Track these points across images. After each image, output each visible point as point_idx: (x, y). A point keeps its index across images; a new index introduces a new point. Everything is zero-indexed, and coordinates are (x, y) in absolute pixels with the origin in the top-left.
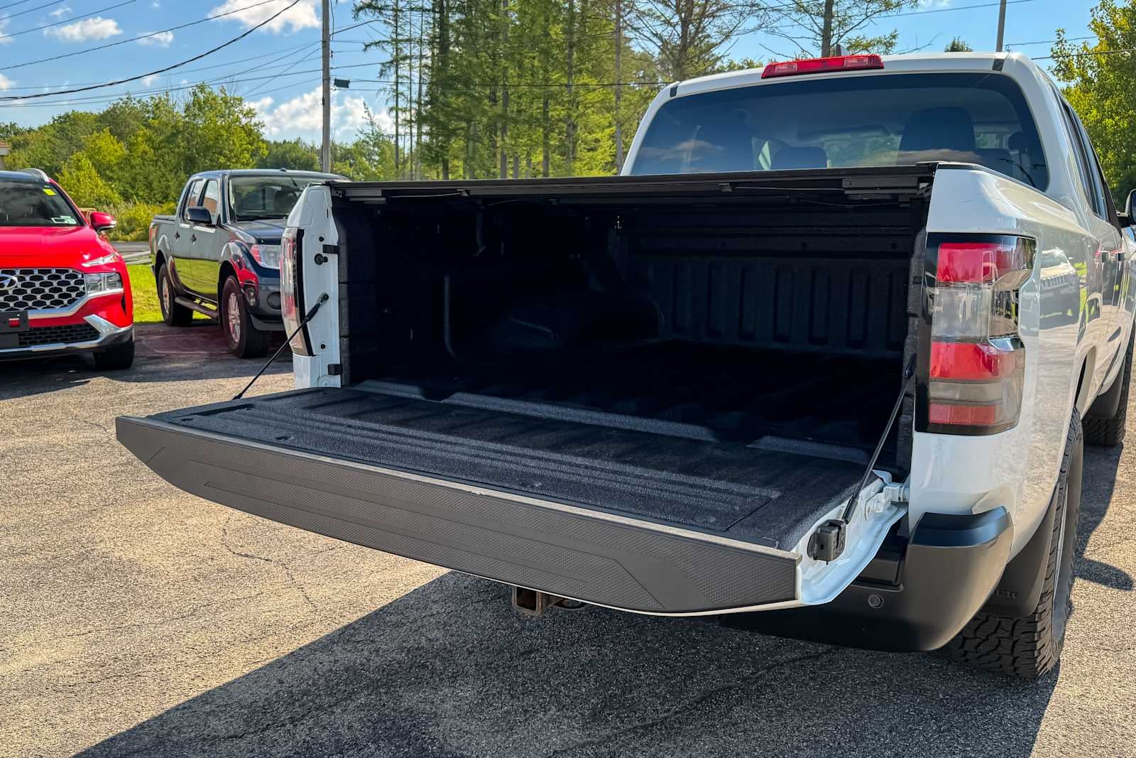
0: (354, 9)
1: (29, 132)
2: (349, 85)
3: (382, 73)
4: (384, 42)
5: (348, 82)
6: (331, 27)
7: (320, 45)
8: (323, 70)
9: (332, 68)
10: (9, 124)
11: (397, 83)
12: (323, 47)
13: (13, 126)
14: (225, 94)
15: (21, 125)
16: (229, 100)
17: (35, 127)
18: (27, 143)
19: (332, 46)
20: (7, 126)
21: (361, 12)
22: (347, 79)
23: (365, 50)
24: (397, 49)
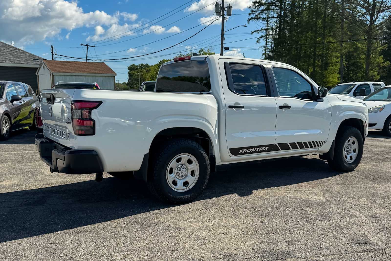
0: (248, 20)
1: (151, 66)
2: (229, 49)
3: (258, 42)
4: (259, 30)
5: (229, 48)
6: (224, 30)
7: (220, 36)
8: (221, 44)
9: (224, 44)
10: (146, 64)
11: (266, 45)
12: (221, 37)
13: (147, 65)
14: (209, 52)
15: (150, 64)
16: (210, 54)
17: (153, 65)
18: (150, 70)
19: (225, 36)
20: (145, 65)
21: (250, 21)
22: (228, 47)
23: (252, 34)
24: (267, 32)
